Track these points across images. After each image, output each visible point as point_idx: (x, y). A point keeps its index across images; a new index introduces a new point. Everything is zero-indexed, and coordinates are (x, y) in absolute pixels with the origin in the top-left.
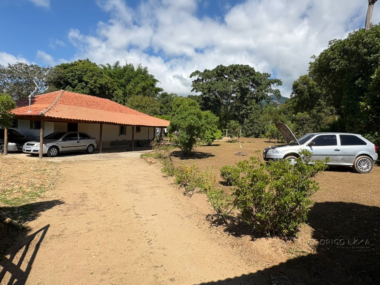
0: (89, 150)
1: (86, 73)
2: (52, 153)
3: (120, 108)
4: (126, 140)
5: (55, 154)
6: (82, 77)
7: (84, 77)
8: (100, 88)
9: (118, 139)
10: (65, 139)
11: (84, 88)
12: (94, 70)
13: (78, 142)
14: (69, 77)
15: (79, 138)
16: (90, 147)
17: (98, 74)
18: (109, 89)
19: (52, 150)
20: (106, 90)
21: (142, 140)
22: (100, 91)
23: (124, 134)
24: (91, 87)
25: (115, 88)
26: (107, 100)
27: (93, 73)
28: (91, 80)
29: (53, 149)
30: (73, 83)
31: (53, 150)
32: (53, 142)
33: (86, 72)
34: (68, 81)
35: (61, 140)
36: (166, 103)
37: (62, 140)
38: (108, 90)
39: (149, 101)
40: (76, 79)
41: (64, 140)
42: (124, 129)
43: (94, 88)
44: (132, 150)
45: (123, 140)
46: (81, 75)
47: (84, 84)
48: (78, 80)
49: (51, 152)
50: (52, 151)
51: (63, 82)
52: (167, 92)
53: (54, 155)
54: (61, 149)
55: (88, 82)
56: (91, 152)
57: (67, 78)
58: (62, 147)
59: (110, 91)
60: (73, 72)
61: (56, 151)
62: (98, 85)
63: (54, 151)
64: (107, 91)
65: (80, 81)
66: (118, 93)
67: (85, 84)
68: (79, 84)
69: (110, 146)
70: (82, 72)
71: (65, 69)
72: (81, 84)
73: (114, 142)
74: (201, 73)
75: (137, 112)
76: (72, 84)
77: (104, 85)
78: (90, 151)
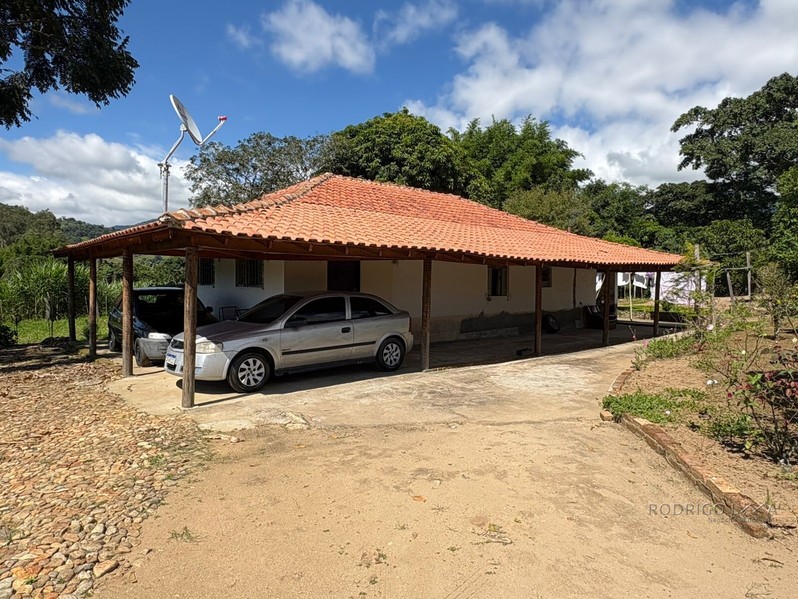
0: (385, 359)
1: (399, 139)
2: (243, 378)
3: (489, 217)
4: (507, 314)
5: (255, 380)
6: (389, 150)
7: (394, 148)
8: (432, 173)
9: (485, 312)
10: (297, 319)
11: (395, 177)
12: (419, 126)
13: (346, 330)
14: (360, 154)
15: (348, 314)
16: (389, 346)
17: (428, 138)
18: (455, 174)
19: (243, 366)
20: (448, 176)
21: (556, 313)
22: (433, 180)
23: (501, 295)
24: (411, 171)
25: (473, 173)
26: (451, 197)
27: (415, 135)
28: (410, 154)
29: (251, 361)
30: (369, 167)
31: (248, 364)
32: (249, 336)
33: (399, 135)
34: (357, 164)
35: (281, 325)
36: (603, 207)
37: (285, 327)
38: (453, 177)
39: (559, 202)
40: (376, 156)
41: (292, 325)
42: (501, 278)
43: (419, 174)
44: (535, 354)
45: (499, 312)
46: (387, 144)
47: (394, 166)
48: (380, 158)
49: (240, 375)
50: (243, 370)
51: (347, 168)
52: (603, 179)
53: (253, 383)
54: (279, 360)
55: (404, 160)
56: (394, 363)
57: (356, 158)
58: (284, 354)
59: (460, 179)
60: (368, 140)
61: (260, 368)
62: (428, 165)
63: (254, 371)
64: (452, 180)
65: (386, 160)
66: (479, 185)
67: (396, 166)
68: (383, 168)
69: (462, 332)
70: (390, 136)
71: (353, 136)
72: (386, 166)
73: (471, 319)
74: (710, 112)
75: (539, 224)
76: (367, 170)
77: (444, 163)
78: (388, 363)
